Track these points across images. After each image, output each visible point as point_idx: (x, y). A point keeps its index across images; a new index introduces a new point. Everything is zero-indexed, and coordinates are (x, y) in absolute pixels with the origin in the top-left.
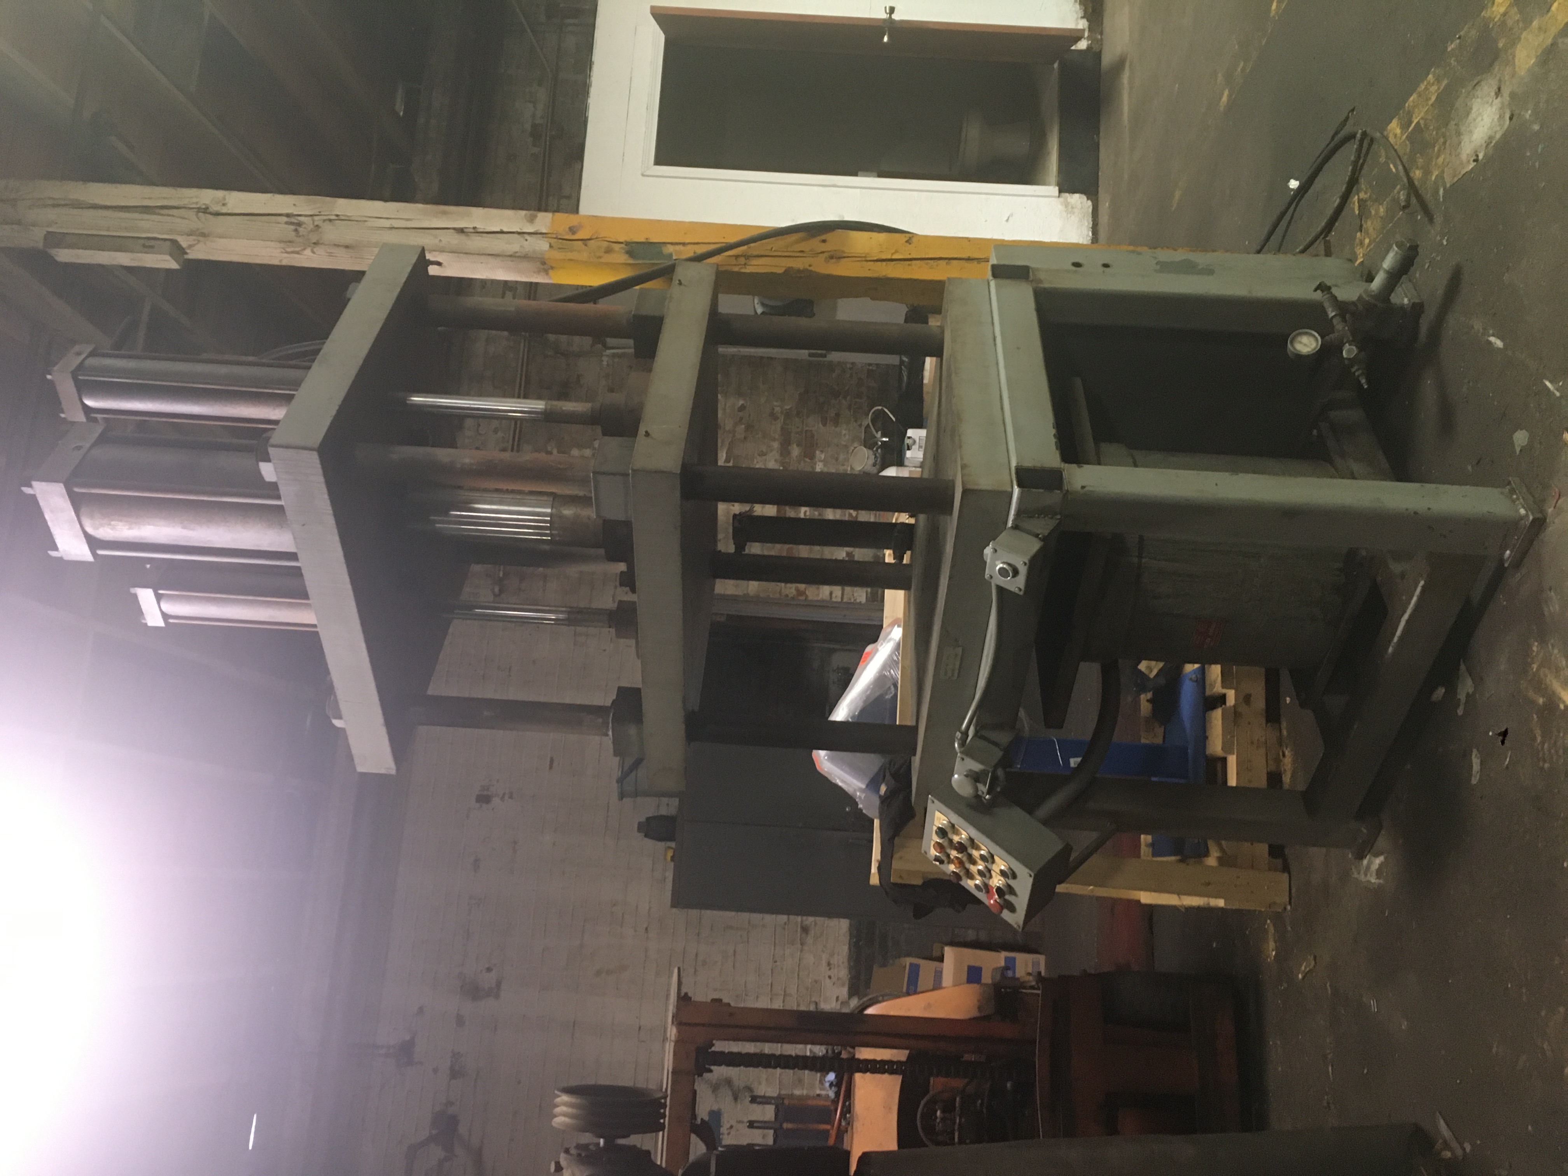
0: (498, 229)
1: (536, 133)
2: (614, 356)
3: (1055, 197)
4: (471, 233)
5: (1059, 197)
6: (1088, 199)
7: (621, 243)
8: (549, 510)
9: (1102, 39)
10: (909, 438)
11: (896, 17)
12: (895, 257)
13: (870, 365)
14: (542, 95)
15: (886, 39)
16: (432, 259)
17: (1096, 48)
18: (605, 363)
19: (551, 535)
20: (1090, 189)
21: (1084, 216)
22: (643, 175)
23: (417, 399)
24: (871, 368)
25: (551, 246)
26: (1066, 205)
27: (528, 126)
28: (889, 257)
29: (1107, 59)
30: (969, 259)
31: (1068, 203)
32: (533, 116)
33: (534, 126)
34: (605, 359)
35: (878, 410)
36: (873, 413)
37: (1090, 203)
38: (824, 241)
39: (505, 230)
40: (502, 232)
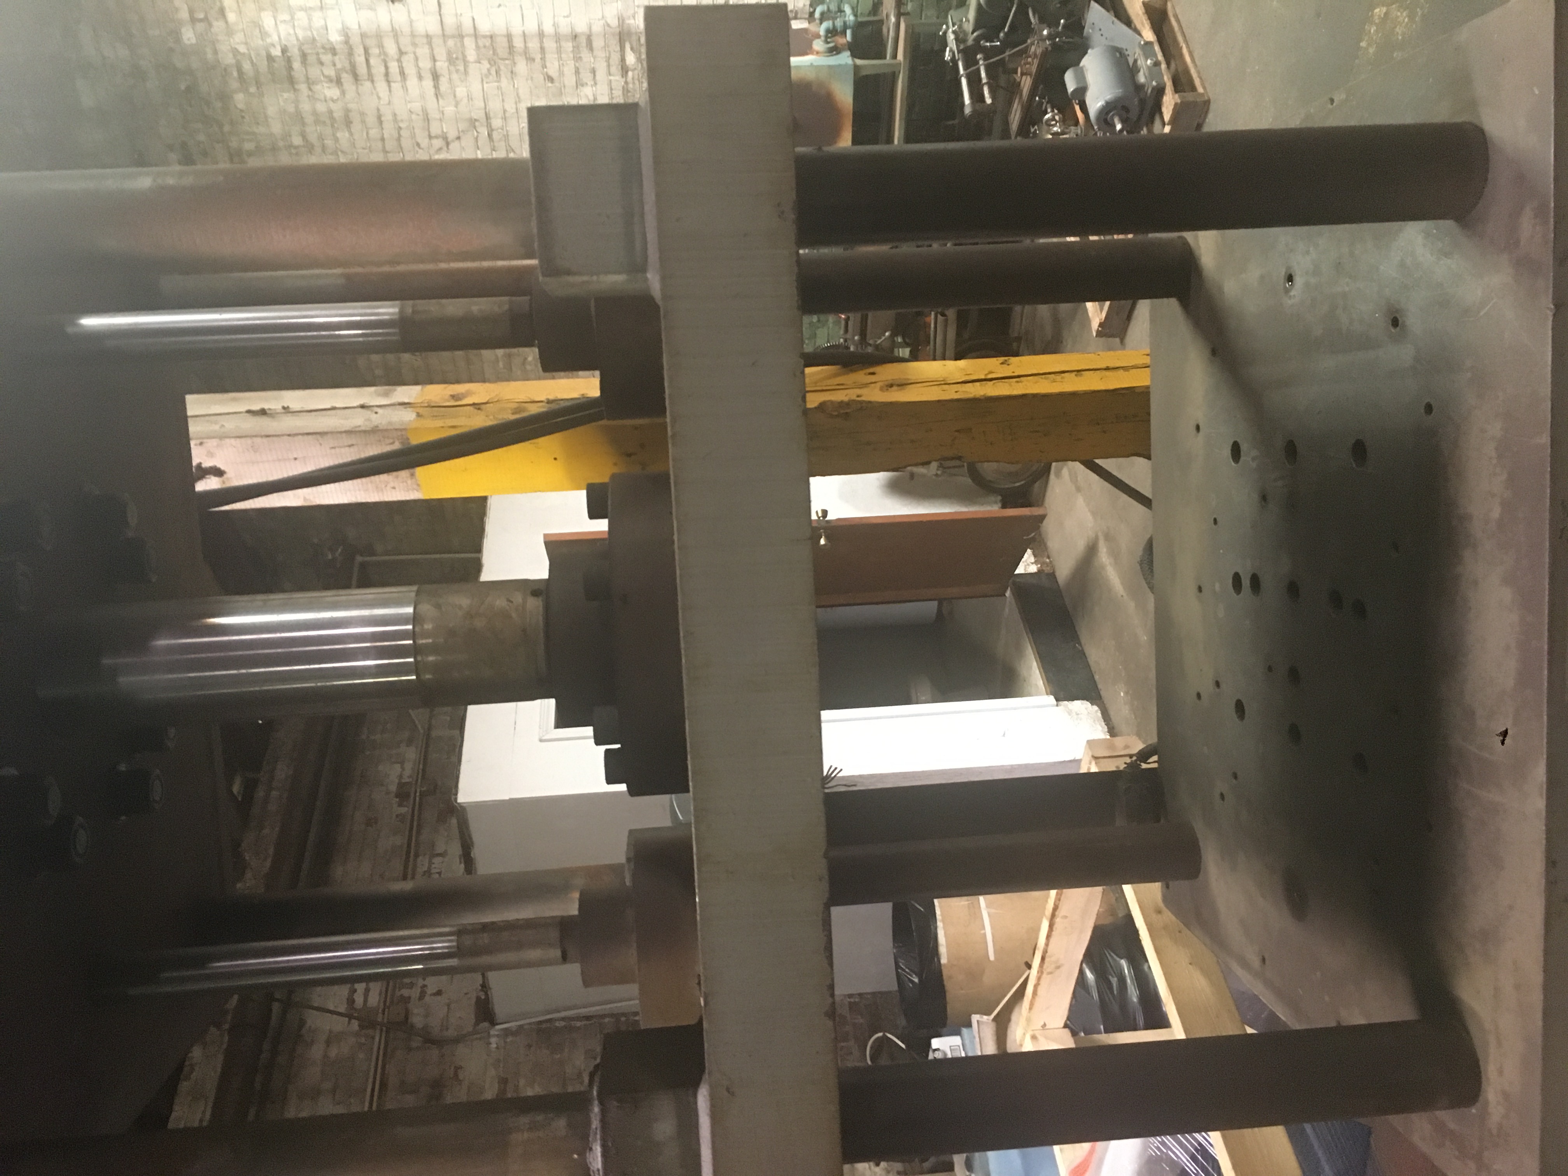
1: (402, 795)
2: (507, 1032)
3: (1053, 706)
4: (281, 413)
5: (1057, 705)
6: (1092, 704)
7: (542, 402)
9: (1051, 562)
10: (935, 1050)
11: (829, 518)
12: (990, 376)
13: (850, 996)
14: (411, 754)
15: (822, 542)
16: (207, 464)
17: (1047, 570)
18: (494, 1046)
20: (1091, 694)
21: (1094, 721)
22: (541, 741)
24: (852, 1000)
25: (419, 415)
26: (1070, 712)
27: (393, 788)
28: (983, 377)
30: (1107, 369)
32: (401, 777)
33: (401, 785)
34: (493, 1040)
35: (878, 1038)
36: (871, 1048)
37: (1095, 708)
39: (338, 406)
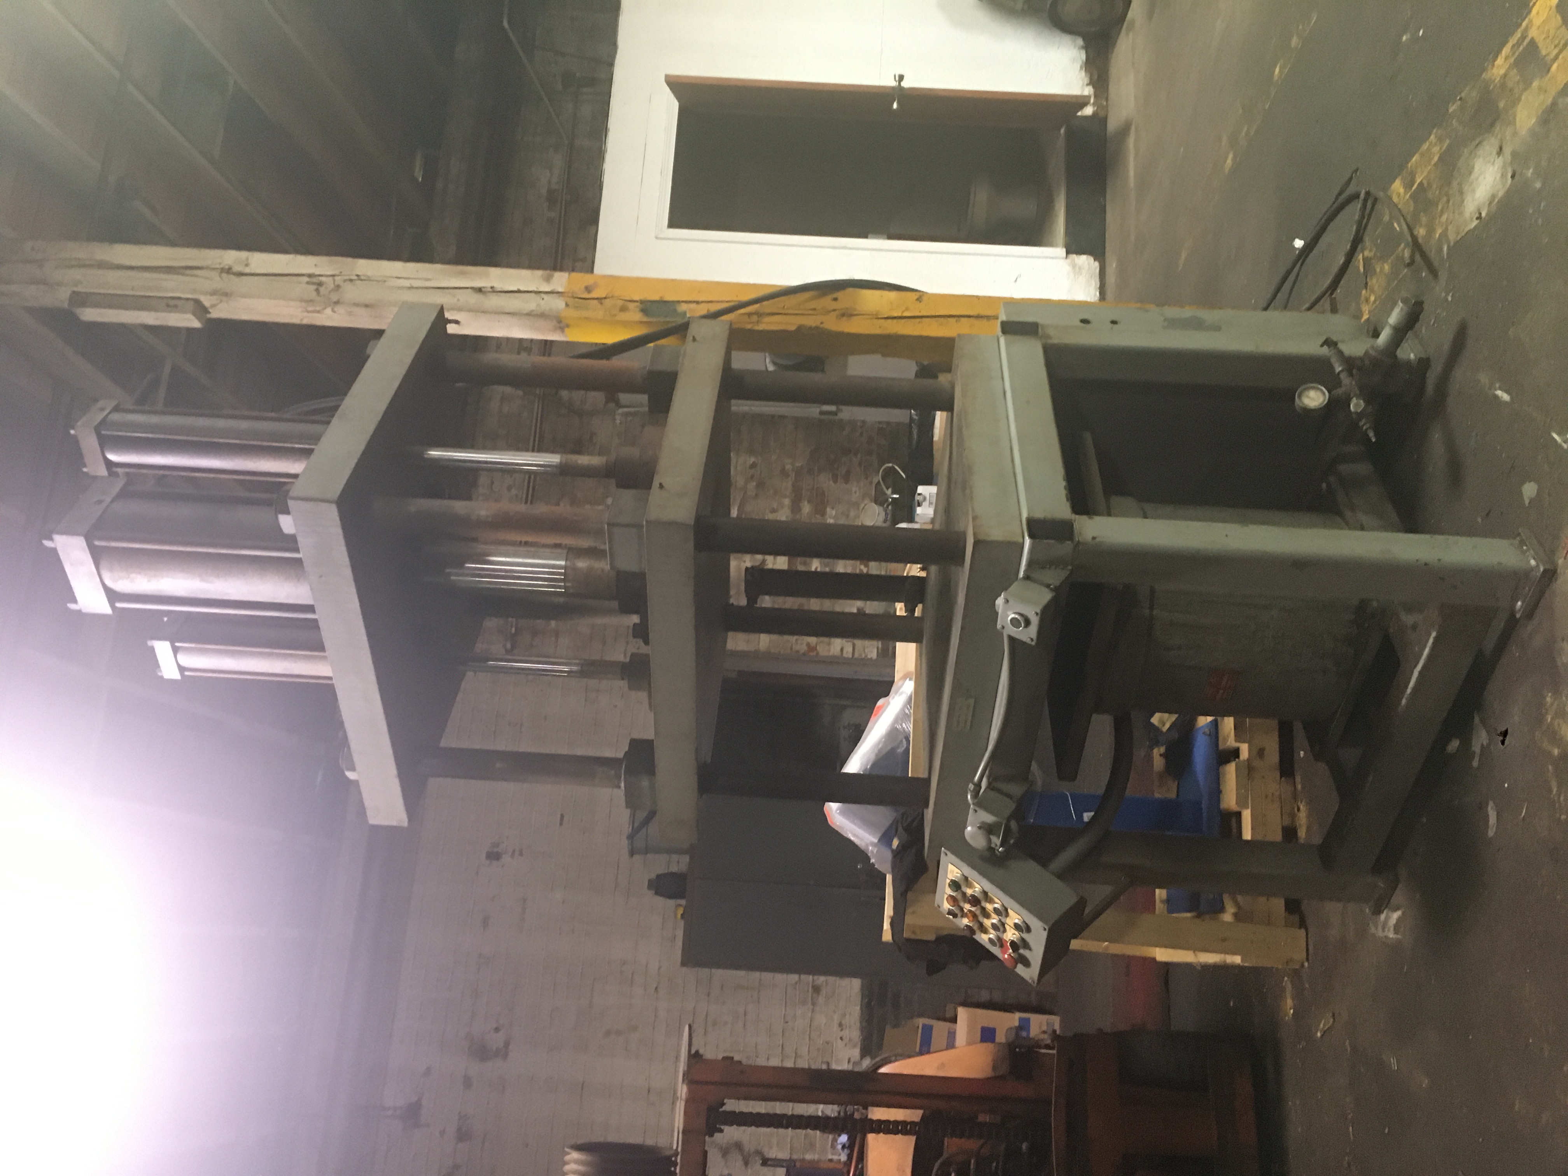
0: (515, 289)
1: (552, 198)
2: (626, 415)
3: (1062, 258)
4: (489, 292)
5: (1066, 258)
6: (1095, 260)
7: (637, 301)
8: (563, 563)
9: (1107, 104)
10: (919, 494)
11: (905, 84)
12: (906, 314)
13: (880, 423)
14: (558, 161)
15: (895, 106)
16: (450, 318)
17: (1102, 114)
18: (618, 422)
19: (565, 587)
20: (1097, 251)
21: (1091, 277)
22: (656, 238)
23: (434, 453)
24: (881, 426)
25: (567, 305)
26: (1074, 266)
27: (544, 191)
28: (900, 315)
29: (1112, 125)
30: (978, 317)
31: (1076, 265)
32: (549, 182)
33: (550, 191)
34: (618, 417)
35: (888, 467)
36: (883, 471)
37: (1097, 264)
38: (835, 299)
39: (522, 288)
40: (519, 291)
